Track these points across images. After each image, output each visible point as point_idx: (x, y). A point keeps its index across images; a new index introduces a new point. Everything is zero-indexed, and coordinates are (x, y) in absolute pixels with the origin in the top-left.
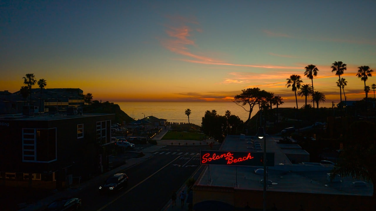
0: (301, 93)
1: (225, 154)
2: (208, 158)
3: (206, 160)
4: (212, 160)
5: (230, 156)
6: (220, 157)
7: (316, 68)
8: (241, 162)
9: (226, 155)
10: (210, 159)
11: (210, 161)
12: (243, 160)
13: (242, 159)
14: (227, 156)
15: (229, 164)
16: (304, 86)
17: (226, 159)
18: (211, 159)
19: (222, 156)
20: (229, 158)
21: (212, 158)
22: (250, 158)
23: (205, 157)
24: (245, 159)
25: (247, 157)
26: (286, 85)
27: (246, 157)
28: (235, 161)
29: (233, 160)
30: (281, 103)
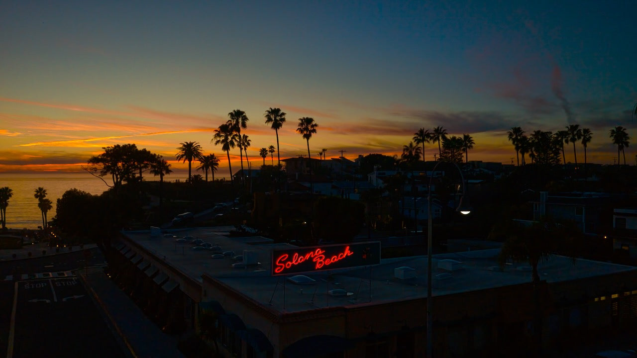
0: (182, 156)
1: (312, 253)
2: (285, 262)
3: (281, 267)
4: (293, 265)
5: (320, 254)
6: (304, 257)
7: (245, 116)
8: (335, 262)
9: (314, 253)
10: (289, 265)
11: (288, 267)
12: (339, 258)
13: (337, 258)
14: (316, 256)
15: (318, 269)
16: (186, 144)
17: (314, 260)
18: (290, 263)
19: (308, 257)
20: (319, 259)
21: (292, 261)
22: (349, 255)
23: (280, 262)
24: (341, 257)
25: (344, 253)
26: (212, 140)
27: (342, 254)
28: (328, 262)
29: (324, 260)
30: (168, 171)
